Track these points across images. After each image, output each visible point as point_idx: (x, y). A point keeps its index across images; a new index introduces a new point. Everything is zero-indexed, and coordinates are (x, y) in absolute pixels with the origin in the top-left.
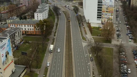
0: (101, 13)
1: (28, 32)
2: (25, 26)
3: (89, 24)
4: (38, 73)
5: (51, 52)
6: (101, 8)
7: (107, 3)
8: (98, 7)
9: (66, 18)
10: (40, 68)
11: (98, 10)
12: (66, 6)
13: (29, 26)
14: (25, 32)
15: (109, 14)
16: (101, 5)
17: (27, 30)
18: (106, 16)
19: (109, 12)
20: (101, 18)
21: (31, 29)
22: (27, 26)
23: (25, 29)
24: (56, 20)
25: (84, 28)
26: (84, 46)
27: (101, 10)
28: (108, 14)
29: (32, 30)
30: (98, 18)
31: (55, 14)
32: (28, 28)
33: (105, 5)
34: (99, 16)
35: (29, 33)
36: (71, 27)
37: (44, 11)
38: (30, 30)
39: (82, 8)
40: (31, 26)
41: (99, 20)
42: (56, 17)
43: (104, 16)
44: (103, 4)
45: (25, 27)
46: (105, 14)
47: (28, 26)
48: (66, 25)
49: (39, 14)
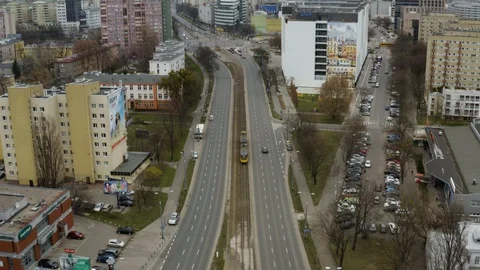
0: (324, 60)
1: (138, 102)
2: (131, 89)
3: (293, 89)
4: (175, 167)
5: (198, 137)
6: (325, 47)
7: (339, 33)
8: (317, 46)
9: (234, 78)
10: (177, 160)
11: (317, 53)
12: (232, 50)
13: (142, 87)
14: (132, 103)
15: (346, 63)
16: (325, 40)
17: (136, 97)
18: (337, 68)
19: (345, 57)
20: (324, 73)
21: (146, 97)
22: (135, 87)
23: (132, 96)
24: (206, 81)
25: (280, 97)
26: (274, 129)
27: (324, 53)
28: (343, 63)
29: (148, 99)
30: (316, 73)
31: (202, 68)
32: (140, 92)
33: (335, 39)
34: (320, 69)
35: (142, 106)
36: (246, 95)
37: (174, 57)
38: (143, 99)
39: (280, 54)
40: (148, 87)
41: (321, 79)
42: (205, 74)
43: (332, 68)
44: (329, 35)
45: (132, 92)
46: (336, 63)
47: (139, 88)
48: (234, 91)
49: (161, 64)
